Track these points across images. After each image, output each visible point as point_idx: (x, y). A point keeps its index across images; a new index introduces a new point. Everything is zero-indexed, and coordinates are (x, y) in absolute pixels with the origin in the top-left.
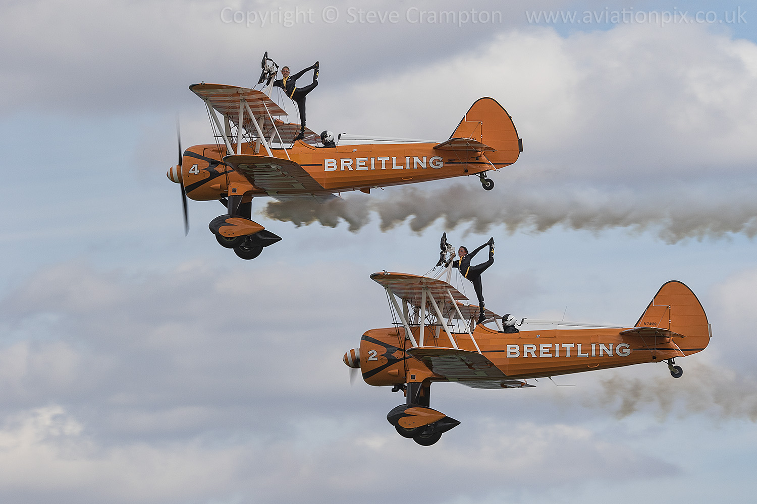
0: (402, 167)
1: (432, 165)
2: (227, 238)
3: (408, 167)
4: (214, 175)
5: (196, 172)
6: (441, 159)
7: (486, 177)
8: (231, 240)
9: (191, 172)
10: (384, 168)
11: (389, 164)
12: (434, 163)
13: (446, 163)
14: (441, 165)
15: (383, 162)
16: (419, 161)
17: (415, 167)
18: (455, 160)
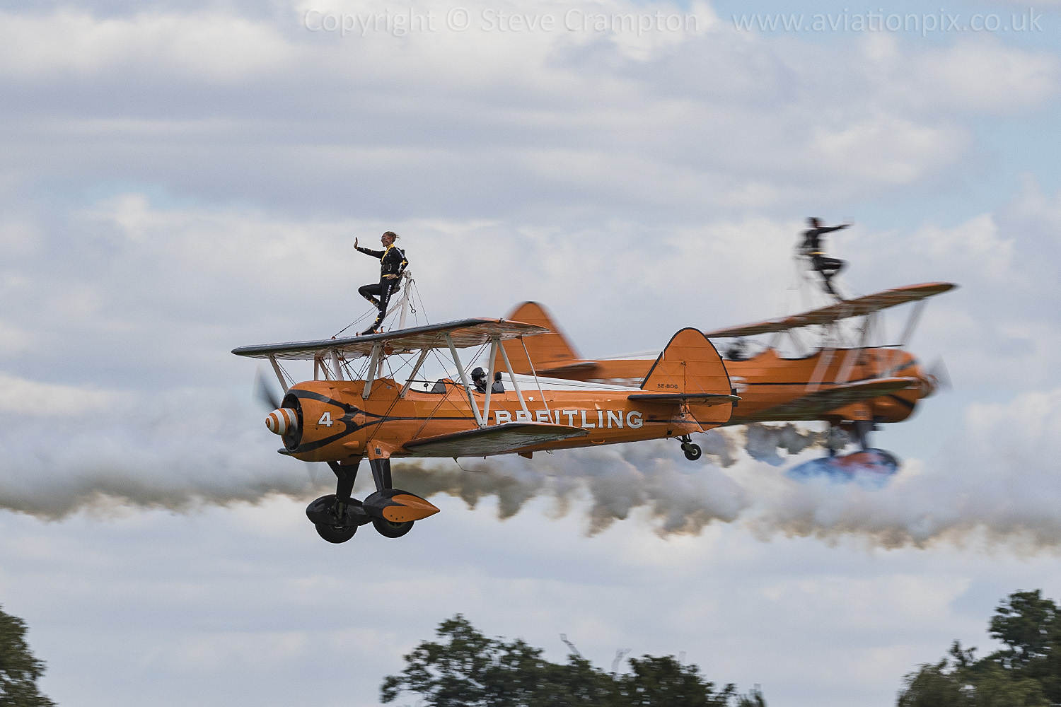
0: (593, 426)
1: (630, 424)
2: (393, 523)
3: (601, 425)
4: (352, 427)
5: (329, 423)
6: (640, 415)
7: (691, 441)
8: (398, 527)
9: (321, 422)
10: (571, 425)
11: (577, 419)
12: (632, 421)
13: (647, 421)
14: (641, 424)
15: (571, 418)
16: (615, 418)
17: (610, 425)
18: (656, 417)
